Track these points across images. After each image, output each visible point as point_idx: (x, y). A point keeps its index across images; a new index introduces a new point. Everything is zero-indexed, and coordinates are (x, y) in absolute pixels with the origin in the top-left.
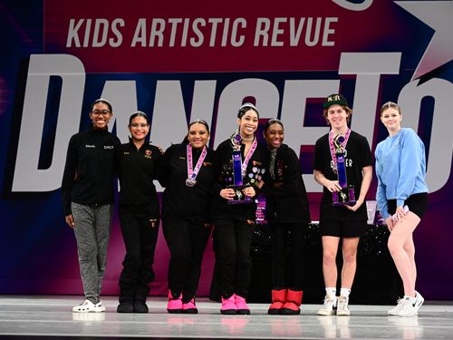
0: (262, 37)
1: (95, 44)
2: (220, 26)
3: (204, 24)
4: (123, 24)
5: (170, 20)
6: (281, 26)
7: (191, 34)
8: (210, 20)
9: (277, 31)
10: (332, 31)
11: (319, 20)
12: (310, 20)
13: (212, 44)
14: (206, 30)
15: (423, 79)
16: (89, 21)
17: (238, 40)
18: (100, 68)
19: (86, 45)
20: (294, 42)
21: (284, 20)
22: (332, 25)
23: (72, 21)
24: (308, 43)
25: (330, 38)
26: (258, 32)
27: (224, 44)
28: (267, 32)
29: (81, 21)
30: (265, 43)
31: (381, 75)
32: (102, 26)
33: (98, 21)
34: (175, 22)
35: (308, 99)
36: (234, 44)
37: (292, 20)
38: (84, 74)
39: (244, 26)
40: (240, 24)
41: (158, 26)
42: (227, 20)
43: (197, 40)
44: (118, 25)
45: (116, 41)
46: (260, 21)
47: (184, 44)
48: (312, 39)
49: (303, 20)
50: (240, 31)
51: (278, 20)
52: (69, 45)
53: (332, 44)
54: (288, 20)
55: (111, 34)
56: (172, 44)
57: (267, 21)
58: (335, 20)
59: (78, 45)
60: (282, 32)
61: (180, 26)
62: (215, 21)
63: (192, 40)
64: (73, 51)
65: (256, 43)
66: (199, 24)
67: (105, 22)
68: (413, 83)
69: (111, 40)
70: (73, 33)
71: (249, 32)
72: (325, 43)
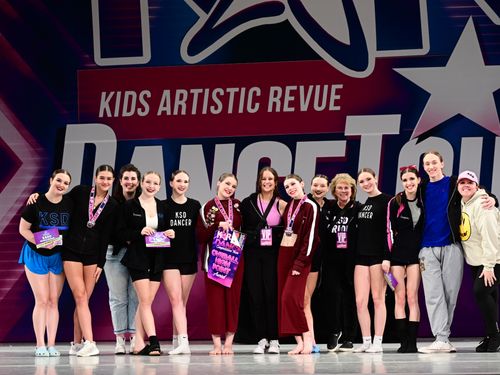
0: (275, 104)
1: (125, 114)
2: (237, 95)
3: (222, 93)
4: (149, 95)
5: (192, 91)
6: (292, 93)
7: (211, 102)
8: (228, 90)
9: (288, 98)
10: (338, 97)
11: (326, 87)
12: (318, 87)
13: (230, 111)
14: (225, 99)
15: (421, 138)
16: (119, 94)
17: (253, 107)
18: (130, 135)
19: (116, 114)
20: (304, 107)
21: (295, 88)
22: (338, 92)
23: (104, 94)
24: (317, 108)
25: (337, 103)
26: (272, 99)
27: (241, 111)
28: (279, 99)
29: (112, 93)
30: (278, 110)
31: (384, 136)
32: (131, 97)
33: (127, 93)
34: (196, 92)
35: (318, 159)
36: (250, 110)
37: (302, 88)
38: (115, 141)
39: (259, 94)
40: (255, 93)
41: (182, 96)
42: (243, 90)
43: (216, 108)
44: (145, 96)
45: (143, 110)
46: (273, 89)
47: (204, 112)
48: (320, 105)
49: (311, 87)
50: (255, 99)
51: (289, 89)
52: (101, 115)
53: (338, 108)
54: (298, 88)
55: (139, 105)
56: (194, 112)
57: (279, 89)
58: (341, 86)
59: (109, 115)
60: (292, 98)
61: (201, 96)
62: (232, 91)
63: (212, 108)
64: (105, 121)
65: (270, 110)
66: (218, 94)
67: (134, 94)
68: (412, 141)
69: (139, 110)
70: (104, 105)
71: (263, 100)
72: (332, 108)
